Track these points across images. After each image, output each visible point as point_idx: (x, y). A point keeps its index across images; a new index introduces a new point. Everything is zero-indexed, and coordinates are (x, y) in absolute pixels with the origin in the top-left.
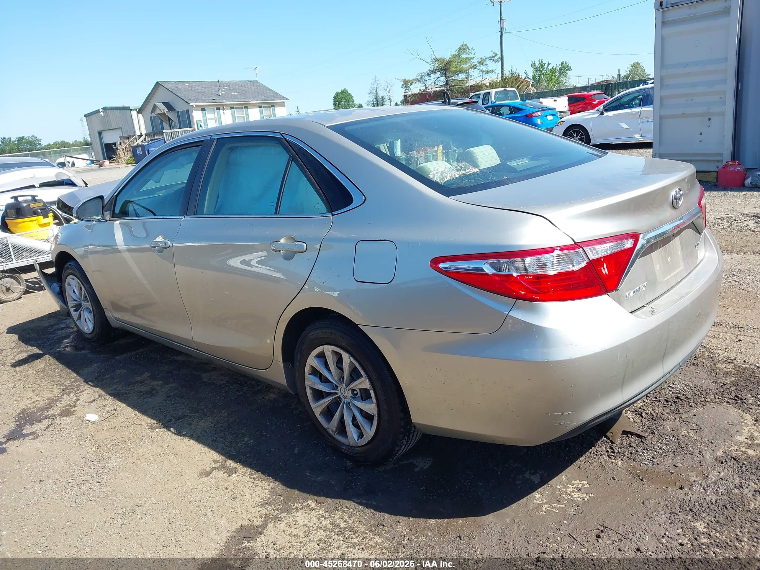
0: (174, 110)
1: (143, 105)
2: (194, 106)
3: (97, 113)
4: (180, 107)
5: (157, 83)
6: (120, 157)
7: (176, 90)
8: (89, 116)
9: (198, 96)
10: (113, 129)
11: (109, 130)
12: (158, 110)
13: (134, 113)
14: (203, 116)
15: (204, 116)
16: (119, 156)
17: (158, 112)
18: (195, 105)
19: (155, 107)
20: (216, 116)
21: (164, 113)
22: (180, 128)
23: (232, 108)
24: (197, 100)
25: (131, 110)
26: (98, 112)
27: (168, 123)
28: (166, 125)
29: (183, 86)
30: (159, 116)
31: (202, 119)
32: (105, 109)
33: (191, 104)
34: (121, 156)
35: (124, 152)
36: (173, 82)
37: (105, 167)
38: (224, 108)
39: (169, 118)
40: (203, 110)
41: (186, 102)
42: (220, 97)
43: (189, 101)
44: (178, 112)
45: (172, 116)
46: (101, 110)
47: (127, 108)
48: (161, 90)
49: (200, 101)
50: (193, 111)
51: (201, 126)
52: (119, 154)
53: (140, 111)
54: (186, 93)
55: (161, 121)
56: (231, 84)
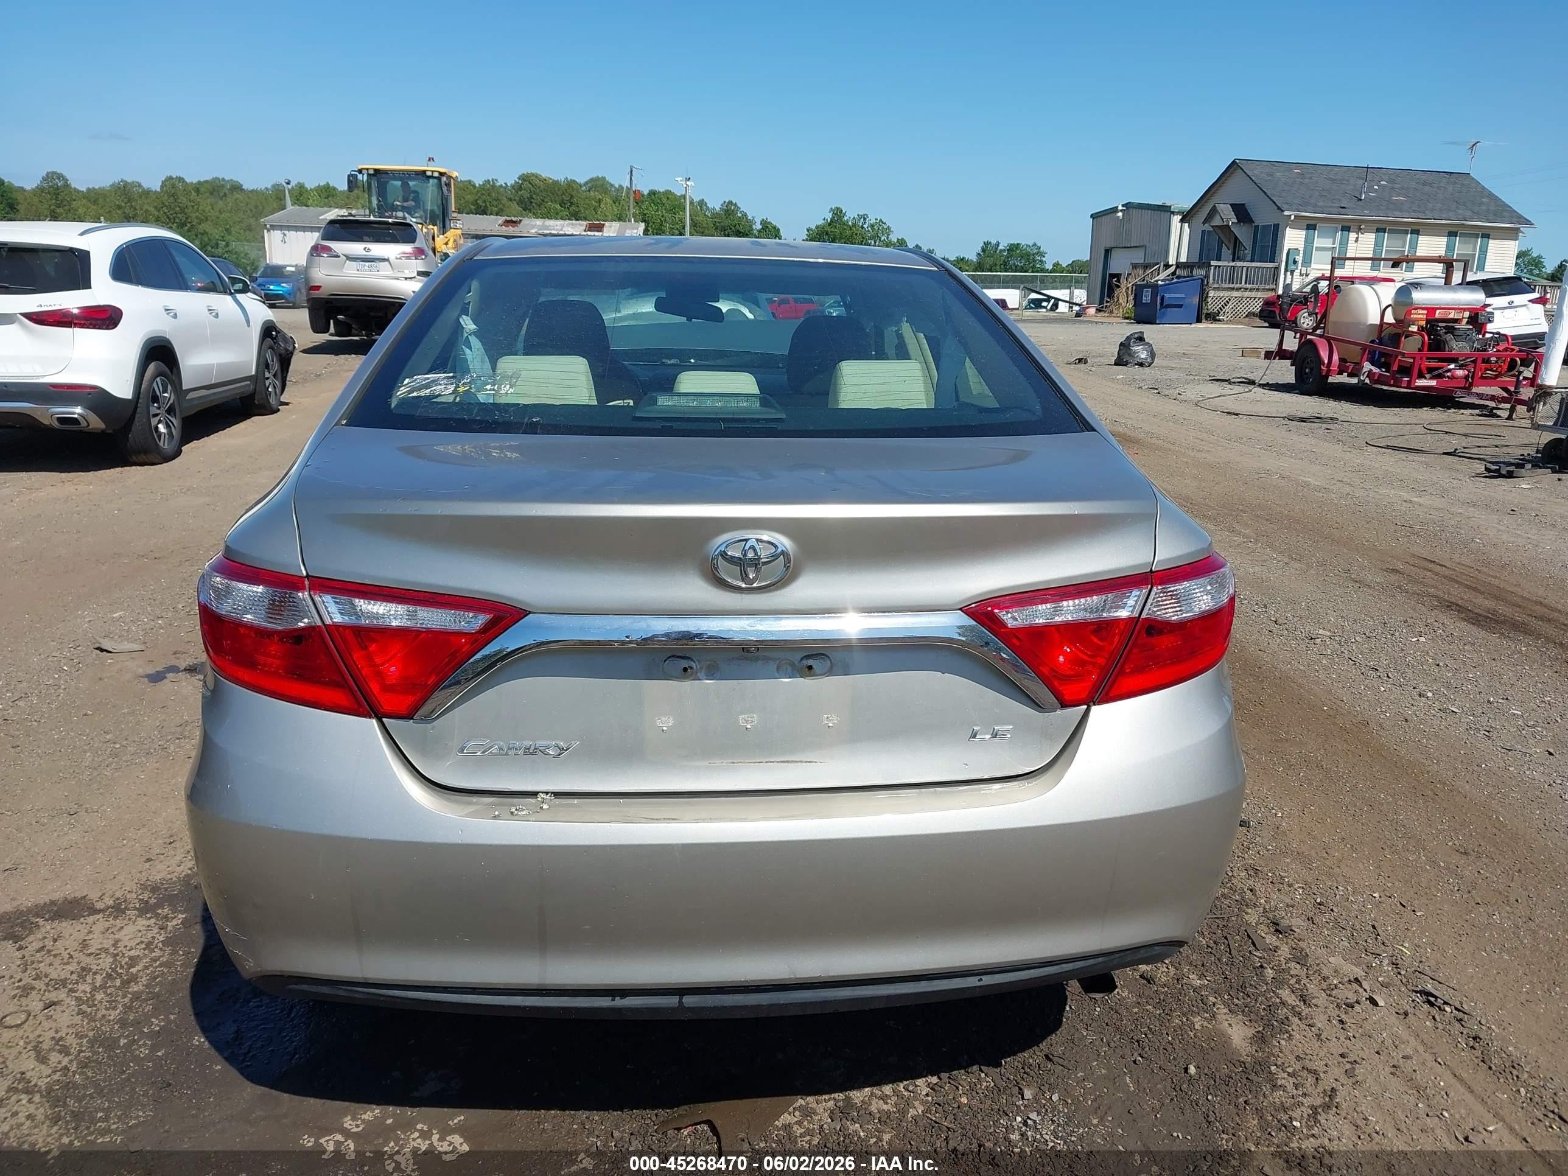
0: (1251, 221)
1: (1194, 206)
2: (1293, 217)
3: (1113, 212)
4: (1263, 217)
5: (1234, 162)
6: (1118, 304)
7: (1266, 181)
8: (1100, 216)
9: (1311, 196)
10: (1131, 247)
11: (1125, 247)
12: (1218, 217)
13: (1176, 219)
14: (1306, 242)
15: (1309, 242)
16: (1116, 300)
17: (1217, 222)
18: (1295, 216)
19: (1214, 211)
20: (1337, 245)
21: (1228, 225)
22: (1252, 261)
23: (1378, 230)
24: (1303, 206)
25: (1173, 213)
26: (1115, 210)
27: (1231, 248)
28: (1226, 252)
29: (1287, 174)
30: (1219, 231)
31: (1302, 249)
32: (1128, 206)
33: (1286, 213)
34: (1120, 300)
35: (1127, 294)
36: (1268, 164)
37: (1085, 319)
38: (1360, 229)
39: (1236, 238)
40: (1311, 227)
41: (1279, 208)
42: (1360, 203)
43: (1284, 207)
44: (1257, 227)
45: (1243, 233)
46: (1120, 208)
47: (1165, 210)
48: (1237, 177)
49: (1310, 208)
50: (1288, 229)
51: (1295, 262)
52: (1118, 297)
53: (1186, 217)
54: (1286, 188)
55: (1221, 243)
56: (1396, 176)
